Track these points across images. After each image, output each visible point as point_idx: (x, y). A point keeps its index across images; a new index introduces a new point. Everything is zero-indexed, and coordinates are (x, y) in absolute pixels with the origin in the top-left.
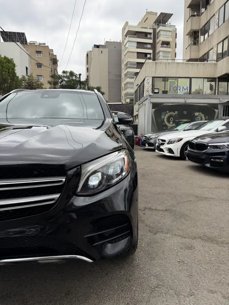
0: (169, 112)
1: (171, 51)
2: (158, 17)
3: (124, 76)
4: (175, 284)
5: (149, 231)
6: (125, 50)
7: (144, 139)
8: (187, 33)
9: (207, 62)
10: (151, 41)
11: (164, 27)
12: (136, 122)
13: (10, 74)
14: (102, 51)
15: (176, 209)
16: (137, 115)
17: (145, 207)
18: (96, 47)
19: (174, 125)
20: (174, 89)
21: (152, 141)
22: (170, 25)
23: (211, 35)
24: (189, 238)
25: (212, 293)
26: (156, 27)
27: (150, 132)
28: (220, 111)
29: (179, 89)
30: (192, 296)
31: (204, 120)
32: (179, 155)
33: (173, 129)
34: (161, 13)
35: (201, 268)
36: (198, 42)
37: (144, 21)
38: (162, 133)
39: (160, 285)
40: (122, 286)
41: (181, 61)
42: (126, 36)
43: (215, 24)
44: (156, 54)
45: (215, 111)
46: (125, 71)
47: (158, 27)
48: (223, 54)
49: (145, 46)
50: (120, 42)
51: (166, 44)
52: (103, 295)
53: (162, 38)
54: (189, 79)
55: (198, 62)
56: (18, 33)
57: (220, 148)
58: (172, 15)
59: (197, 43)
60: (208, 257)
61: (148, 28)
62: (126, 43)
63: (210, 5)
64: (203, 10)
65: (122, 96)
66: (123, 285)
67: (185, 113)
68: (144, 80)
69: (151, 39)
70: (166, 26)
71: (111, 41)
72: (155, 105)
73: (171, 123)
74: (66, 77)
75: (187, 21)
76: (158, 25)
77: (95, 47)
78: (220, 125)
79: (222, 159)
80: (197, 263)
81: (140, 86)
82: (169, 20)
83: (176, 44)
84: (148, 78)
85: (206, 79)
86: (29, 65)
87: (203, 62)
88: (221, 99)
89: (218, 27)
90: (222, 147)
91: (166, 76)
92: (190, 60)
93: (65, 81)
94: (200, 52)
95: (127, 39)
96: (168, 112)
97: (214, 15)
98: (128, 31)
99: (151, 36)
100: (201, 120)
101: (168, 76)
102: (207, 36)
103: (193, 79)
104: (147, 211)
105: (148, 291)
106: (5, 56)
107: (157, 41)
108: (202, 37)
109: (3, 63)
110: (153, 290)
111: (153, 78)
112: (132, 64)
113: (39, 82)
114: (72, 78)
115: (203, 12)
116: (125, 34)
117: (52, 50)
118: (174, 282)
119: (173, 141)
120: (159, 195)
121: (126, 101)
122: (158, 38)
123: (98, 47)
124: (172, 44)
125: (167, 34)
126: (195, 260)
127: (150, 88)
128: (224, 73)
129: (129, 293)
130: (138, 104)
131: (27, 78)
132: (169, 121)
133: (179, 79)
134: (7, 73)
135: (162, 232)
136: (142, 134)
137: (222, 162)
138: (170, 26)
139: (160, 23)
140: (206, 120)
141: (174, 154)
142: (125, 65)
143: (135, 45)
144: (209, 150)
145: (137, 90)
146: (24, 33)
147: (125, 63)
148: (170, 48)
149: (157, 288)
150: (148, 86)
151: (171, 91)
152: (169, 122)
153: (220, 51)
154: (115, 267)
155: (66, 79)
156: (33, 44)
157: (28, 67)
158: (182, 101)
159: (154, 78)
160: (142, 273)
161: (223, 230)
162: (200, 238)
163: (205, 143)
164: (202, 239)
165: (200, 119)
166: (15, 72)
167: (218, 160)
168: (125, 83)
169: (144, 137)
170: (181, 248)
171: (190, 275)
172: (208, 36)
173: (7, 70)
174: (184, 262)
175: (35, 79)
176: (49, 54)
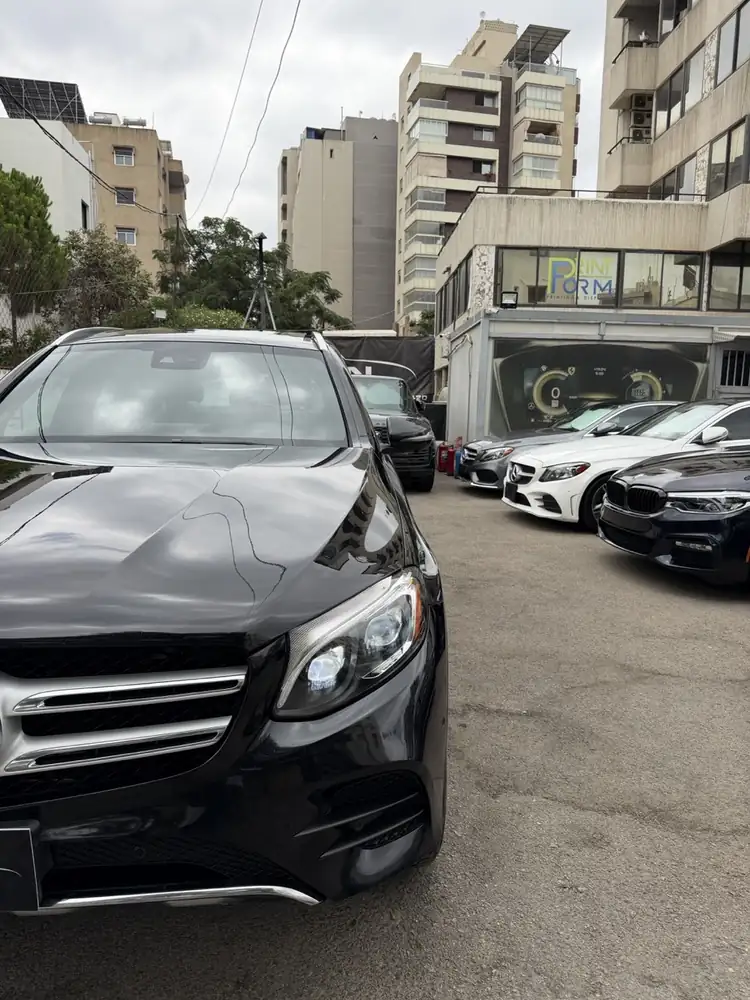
0: (547, 370)
1: (560, 154)
2: (520, 40)
3: (403, 233)
4: (548, 956)
5: (478, 783)
6: (409, 149)
7: (468, 458)
8: (613, 99)
9: (677, 199)
10: (494, 120)
11: (539, 74)
12: (440, 396)
13: (33, 229)
14: (332, 151)
15: (559, 710)
16: (446, 368)
17: (466, 702)
18: (313, 133)
19: (564, 410)
20: (567, 286)
21: (491, 466)
22: (558, 68)
23: (691, 110)
24: (593, 810)
25: (650, 985)
26: (512, 72)
27: (486, 434)
28: (711, 368)
29: (584, 288)
30: (594, 992)
31: (660, 396)
32: (575, 517)
33: (560, 424)
34: (531, 27)
35: (625, 906)
36: (649, 132)
37: (472, 53)
38: (525, 441)
39: (505, 959)
40: (397, 961)
41: (593, 196)
42: (413, 100)
43: (706, 74)
44: (511, 163)
45: (696, 369)
46: (406, 218)
47: (519, 75)
48: (730, 167)
49: (476, 135)
50: (394, 121)
51: (544, 130)
52: (342, 987)
53: (532, 110)
54: (615, 256)
55: (646, 199)
56: (57, 86)
57: (703, 508)
58: (565, 33)
59: (645, 136)
60: (649, 871)
61: (487, 75)
62: (414, 126)
63: (690, 9)
64: (667, 25)
65: (396, 299)
66: (400, 959)
67: (600, 371)
68: (470, 254)
69: (493, 111)
70: (544, 72)
71: (362, 116)
72: (502, 347)
73: (555, 404)
74: (216, 238)
75: (614, 62)
76: (519, 67)
77: (308, 136)
78: (708, 422)
79: (708, 544)
80: (613, 890)
81: (456, 273)
82: (557, 51)
83: (576, 130)
84: (483, 249)
85: (673, 256)
86: (94, 196)
87: (663, 199)
88: (716, 329)
89: (716, 86)
90: (709, 505)
91: (543, 244)
92: (622, 192)
93: (209, 251)
94: (654, 164)
95: (417, 110)
96: (544, 368)
97: (703, 44)
98: (420, 84)
99: (494, 103)
100: (651, 397)
101: (549, 245)
102: (679, 115)
103: (628, 256)
104: (472, 714)
105: (472, 978)
106: (14, 170)
107: (516, 118)
108: (662, 116)
109: (11, 193)
110: (484, 975)
111: (500, 248)
112: (429, 194)
113: (126, 256)
114: (232, 242)
115: (668, 34)
116: (409, 95)
117: (169, 142)
118: (545, 950)
119: (559, 471)
120: (508, 661)
121: (408, 318)
122: (518, 109)
123: (318, 134)
124: (565, 133)
125: (549, 99)
126: (608, 882)
127: (488, 284)
128: (729, 236)
129: (416, 983)
130: (449, 339)
131: (85, 241)
132: (546, 398)
133: (584, 255)
134: (22, 226)
135: (516, 788)
136: (460, 438)
137: (708, 552)
138: (560, 71)
139: (526, 59)
140: (665, 397)
141: (560, 512)
142: (407, 198)
143: (443, 131)
144: (670, 513)
145: (446, 286)
146: (74, 85)
147: (408, 191)
148: (556, 143)
149: (496, 967)
150: (481, 276)
151: (556, 294)
152: (547, 400)
153: (719, 157)
154: (378, 902)
155: (214, 246)
156: (104, 123)
157: (88, 202)
158: (589, 333)
159: (500, 251)
160: (454, 920)
161: (697, 785)
162: (627, 809)
163: (657, 490)
164: (633, 814)
165: (647, 393)
166: (46, 224)
167: (698, 546)
168: (406, 258)
169: (466, 452)
170: (571, 844)
171: (594, 931)
172: (682, 113)
173: (23, 216)
174: (576, 887)
175: (112, 244)
176: (159, 156)
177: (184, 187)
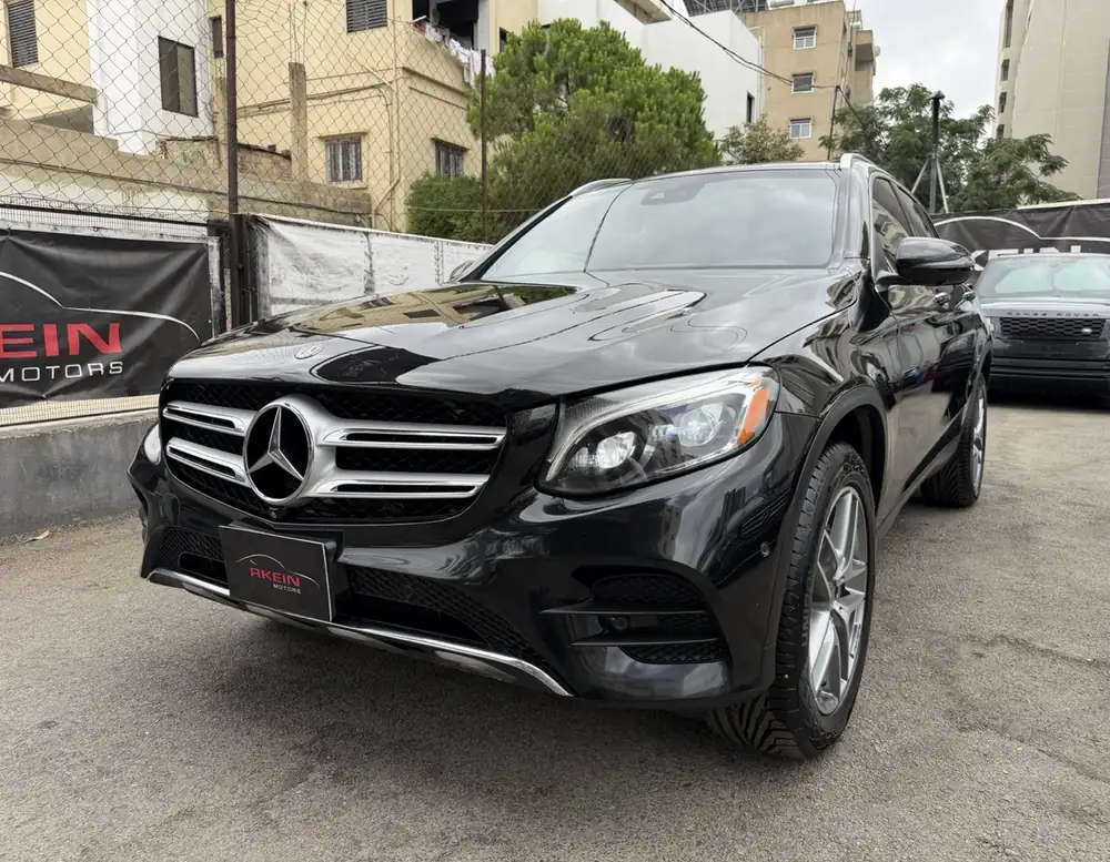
13: (684, 127)
74: (895, 113)
86: (763, 88)
93: (887, 129)
106: (672, 68)
109: (665, 93)
114: (917, 114)
117: (858, 12)
134: (673, 125)
135: (1002, 730)
155: (893, 123)
156: (785, 6)
157: (753, 94)
166: (699, 121)
173: (674, 115)
175: (774, 135)
176: (845, 31)
177: (872, 61)
